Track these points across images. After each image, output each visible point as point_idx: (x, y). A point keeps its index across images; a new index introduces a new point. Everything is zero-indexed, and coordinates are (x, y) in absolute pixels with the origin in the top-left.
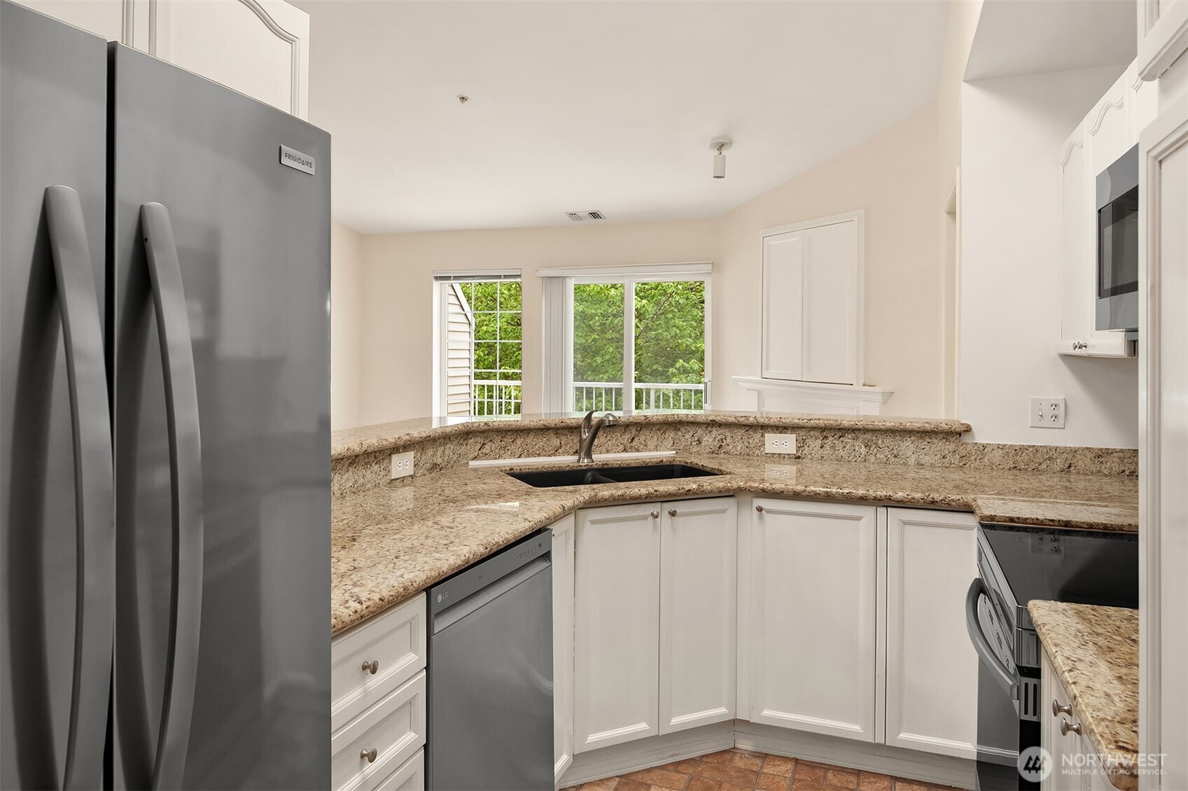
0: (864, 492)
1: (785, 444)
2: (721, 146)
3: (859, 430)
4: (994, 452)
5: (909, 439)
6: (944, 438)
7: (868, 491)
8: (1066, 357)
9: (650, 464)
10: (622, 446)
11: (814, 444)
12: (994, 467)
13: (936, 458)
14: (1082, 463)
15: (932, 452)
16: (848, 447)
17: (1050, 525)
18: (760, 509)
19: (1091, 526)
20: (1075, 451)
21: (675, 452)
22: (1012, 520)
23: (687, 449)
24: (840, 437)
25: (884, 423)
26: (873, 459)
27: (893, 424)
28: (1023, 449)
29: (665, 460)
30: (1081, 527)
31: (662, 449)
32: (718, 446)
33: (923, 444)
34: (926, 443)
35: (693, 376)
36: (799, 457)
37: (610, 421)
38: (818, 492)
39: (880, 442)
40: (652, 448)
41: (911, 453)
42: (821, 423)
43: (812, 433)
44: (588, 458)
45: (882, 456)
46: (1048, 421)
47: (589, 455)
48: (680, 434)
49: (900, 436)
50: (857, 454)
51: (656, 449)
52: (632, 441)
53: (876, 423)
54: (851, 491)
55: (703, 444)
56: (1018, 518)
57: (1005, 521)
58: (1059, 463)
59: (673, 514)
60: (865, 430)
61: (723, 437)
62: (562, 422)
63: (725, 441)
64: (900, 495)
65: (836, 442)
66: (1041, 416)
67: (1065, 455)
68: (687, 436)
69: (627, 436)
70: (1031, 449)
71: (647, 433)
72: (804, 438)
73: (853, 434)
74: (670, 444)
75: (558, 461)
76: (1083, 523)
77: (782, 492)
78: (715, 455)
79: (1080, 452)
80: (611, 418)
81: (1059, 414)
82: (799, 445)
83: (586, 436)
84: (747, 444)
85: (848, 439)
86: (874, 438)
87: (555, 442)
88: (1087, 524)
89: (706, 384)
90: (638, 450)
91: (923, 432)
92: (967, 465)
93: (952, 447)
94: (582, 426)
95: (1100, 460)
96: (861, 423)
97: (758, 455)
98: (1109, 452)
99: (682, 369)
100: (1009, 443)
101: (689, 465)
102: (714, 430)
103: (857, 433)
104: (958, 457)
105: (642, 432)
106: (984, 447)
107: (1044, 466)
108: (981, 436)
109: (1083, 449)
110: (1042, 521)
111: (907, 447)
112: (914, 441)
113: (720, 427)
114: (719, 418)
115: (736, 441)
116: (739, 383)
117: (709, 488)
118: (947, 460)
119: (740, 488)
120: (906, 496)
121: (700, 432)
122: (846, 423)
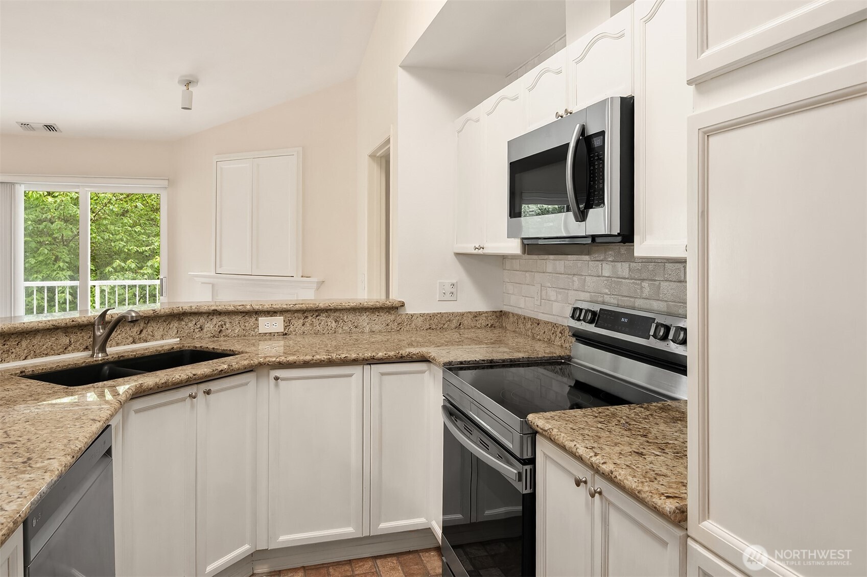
0: (356, 355)
1: (276, 324)
2: (188, 83)
3: (331, 310)
4: (418, 319)
5: (365, 314)
6: (387, 312)
7: (358, 354)
8: (457, 255)
9: (163, 352)
10: (131, 339)
11: (297, 323)
12: (418, 329)
13: (383, 326)
14: (467, 321)
15: (380, 321)
16: (322, 323)
17: (482, 364)
18: (277, 379)
19: (504, 361)
20: (462, 314)
21: (178, 339)
22: (461, 363)
23: (190, 336)
24: (317, 316)
25: (349, 304)
26: (340, 331)
27: (355, 304)
28: (435, 315)
29: (175, 347)
30: (499, 362)
31: (167, 338)
32: (219, 330)
33: (374, 317)
34: (376, 316)
35: (129, 274)
36: (286, 334)
37: (132, 317)
38: (323, 359)
39: (345, 318)
40: (159, 337)
41: (366, 324)
42: (304, 307)
43: (296, 315)
44: (102, 353)
45: (347, 328)
46: (448, 297)
47: (103, 349)
48: (183, 323)
49: (359, 312)
50: (330, 328)
51: (162, 338)
52: (140, 333)
53: (343, 304)
54: (346, 355)
55: (205, 330)
56: (465, 361)
57: (457, 365)
58: (455, 323)
59: (208, 392)
60: (336, 310)
61: (223, 323)
62: (73, 321)
63: (224, 326)
64: (380, 355)
65: (314, 320)
66: (444, 293)
67: (458, 318)
68: (190, 325)
69: (136, 329)
70: (439, 315)
71: (154, 324)
72: (290, 319)
73: (326, 314)
74: (174, 333)
75: (69, 358)
76: (500, 359)
77: (295, 362)
78: (216, 339)
79: (465, 315)
80: (134, 314)
81: (453, 292)
82: (286, 325)
83: (100, 332)
84: (243, 327)
85: (323, 317)
86: (341, 315)
87: (65, 340)
88: (502, 360)
89: (162, 279)
90: (146, 341)
91: (374, 309)
92: (402, 329)
93: (392, 317)
94: (96, 323)
95: (476, 319)
96: (333, 304)
97: (252, 336)
98: (479, 314)
99: (118, 268)
100: (426, 312)
101: (198, 349)
102: (215, 317)
103: (329, 312)
104: (396, 324)
105: (149, 325)
106: (412, 316)
107: (446, 326)
108: (411, 309)
109: (467, 313)
110: (478, 362)
111: (364, 320)
112: (368, 315)
113: (220, 315)
114: (220, 308)
115: (234, 327)
116: (195, 278)
117: (237, 366)
118: (390, 326)
119: (260, 363)
120: (385, 355)
121: (202, 320)
122: (322, 306)
